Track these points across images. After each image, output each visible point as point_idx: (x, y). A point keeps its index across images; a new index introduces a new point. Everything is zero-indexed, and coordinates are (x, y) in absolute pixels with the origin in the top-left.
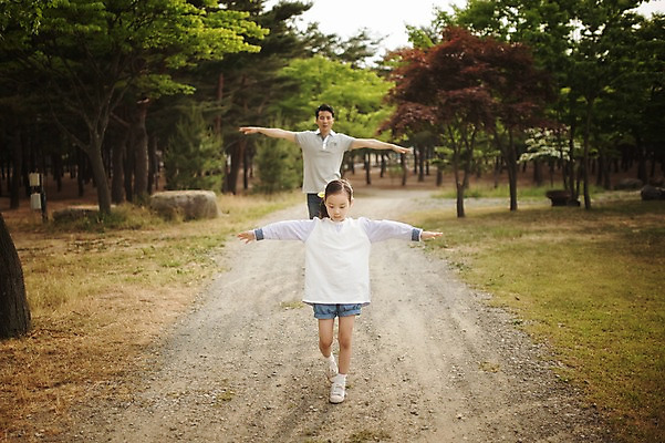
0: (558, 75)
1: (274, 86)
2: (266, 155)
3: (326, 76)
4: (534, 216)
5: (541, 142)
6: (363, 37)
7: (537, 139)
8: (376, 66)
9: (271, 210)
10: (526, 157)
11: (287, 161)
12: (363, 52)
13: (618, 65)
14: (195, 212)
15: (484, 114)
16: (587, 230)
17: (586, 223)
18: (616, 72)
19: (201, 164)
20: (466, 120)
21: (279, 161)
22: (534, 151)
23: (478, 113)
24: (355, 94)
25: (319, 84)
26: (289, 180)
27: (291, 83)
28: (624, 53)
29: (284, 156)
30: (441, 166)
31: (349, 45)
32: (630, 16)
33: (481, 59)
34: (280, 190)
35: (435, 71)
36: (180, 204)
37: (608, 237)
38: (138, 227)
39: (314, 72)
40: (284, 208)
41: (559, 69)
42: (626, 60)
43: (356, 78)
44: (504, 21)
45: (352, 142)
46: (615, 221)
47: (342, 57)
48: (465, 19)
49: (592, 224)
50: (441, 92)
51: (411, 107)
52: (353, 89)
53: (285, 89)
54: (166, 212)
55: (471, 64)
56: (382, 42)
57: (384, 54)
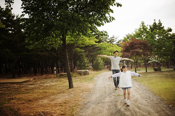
0: (153, 46)
1: (96, 49)
2: (96, 63)
3: (107, 46)
4: (150, 73)
5: (152, 59)
6: (113, 37)
7: (152, 58)
8: (116, 43)
9: (99, 73)
10: (149, 62)
11: (100, 64)
12: (113, 41)
13: (164, 44)
14: (85, 74)
15: (139, 54)
16: (160, 75)
17: (160, 74)
18: (164, 45)
19: (85, 65)
20: (136, 55)
21: (99, 64)
22: (151, 61)
23: (138, 54)
24: (113, 50)
25: (105, 48)
26: (101, 68)
27: (99, 48)
28: (165, 42)
29: (100, 63)
30: (132, 65)
31: (110, 39)
32: (168, 33)
33: (138, 44)
34: (99, 70)
35: (130, 46)
36: (83, 72)
37: (163, 75)
38: (76, 76)
39: (104, 46)
40: (101, 73)
41: (153, 45)
42: (165, 43)
43: (113, 47)
44: (143, 36)
45: (122, 59)
46: (165, 73)
47: (109, 42)
48: (135, 36)
49: (161, 74)
50: (131, 50)
51: (125, 53)
52: (113, 49)
53: (98, 49)
54: (80, 74)
55: (136, 45)
56: (117, 38)
57: (118, 41)
